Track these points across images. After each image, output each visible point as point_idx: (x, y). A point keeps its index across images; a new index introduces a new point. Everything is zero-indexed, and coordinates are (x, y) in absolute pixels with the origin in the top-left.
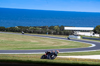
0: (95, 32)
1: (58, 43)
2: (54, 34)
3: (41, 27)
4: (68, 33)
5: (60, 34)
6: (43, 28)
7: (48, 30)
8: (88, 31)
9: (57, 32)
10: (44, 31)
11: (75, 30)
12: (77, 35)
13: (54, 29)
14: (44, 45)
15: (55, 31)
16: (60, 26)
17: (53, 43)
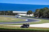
0: (28, 14)
1: (10, 19)
2: (8, 15)
3: (1, 12)
4: (14, 14)
5: (11, 15)
6: (2, 12)
7: (5, 13)
8: (24, 13)
9: (9, 14)
10: (2, 13)
11: (18, 13)
12: (19, 15)
13: (7, 13)
14: (3, 20)
15: (8, 14)
16: (11, 11)
17: (7, 19)
